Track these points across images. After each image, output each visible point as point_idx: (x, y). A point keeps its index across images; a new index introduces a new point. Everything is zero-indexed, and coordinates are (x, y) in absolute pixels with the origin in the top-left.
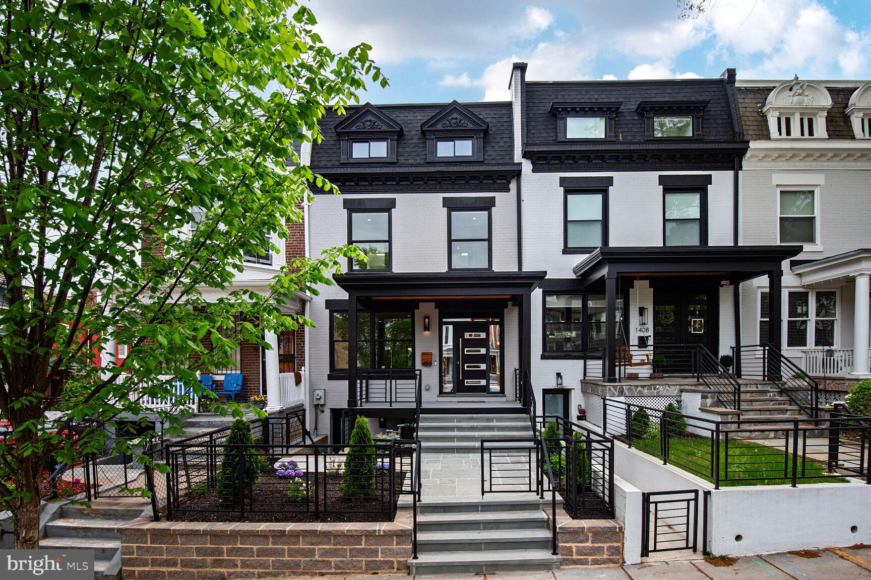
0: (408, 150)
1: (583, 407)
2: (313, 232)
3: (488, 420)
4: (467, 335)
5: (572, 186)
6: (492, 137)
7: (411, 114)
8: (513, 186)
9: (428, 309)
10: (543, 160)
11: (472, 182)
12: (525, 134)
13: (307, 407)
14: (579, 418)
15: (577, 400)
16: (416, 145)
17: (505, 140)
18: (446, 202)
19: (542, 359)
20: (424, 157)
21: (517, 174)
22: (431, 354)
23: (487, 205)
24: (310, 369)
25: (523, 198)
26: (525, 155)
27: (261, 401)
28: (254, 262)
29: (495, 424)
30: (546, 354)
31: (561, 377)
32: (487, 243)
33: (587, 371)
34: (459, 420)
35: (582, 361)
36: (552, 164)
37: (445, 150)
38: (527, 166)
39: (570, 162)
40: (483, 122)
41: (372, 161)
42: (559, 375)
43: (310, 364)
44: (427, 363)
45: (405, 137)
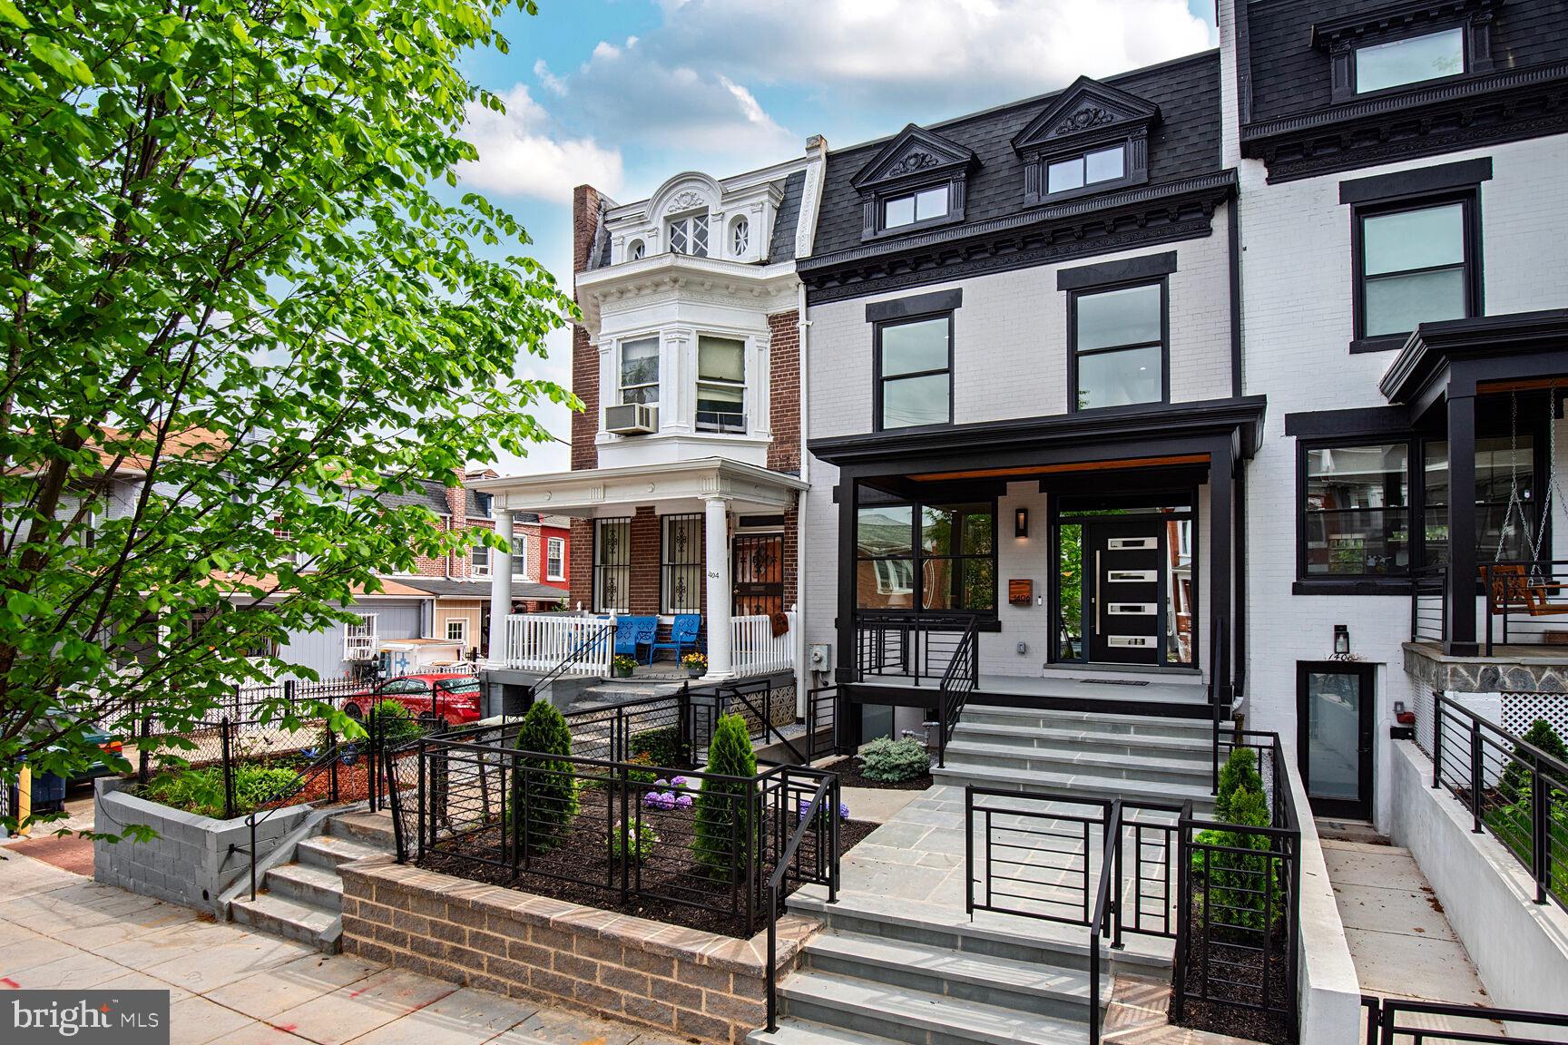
0: (987, 193)
1: (1409, 707)
2: (813, 370)
3: (1116, 728)
4: (1115, 544)
5: (1376, 196)
6: (1170, 130)
7: (1000, 126)
8: (1220, 222)
9: (1026, 495)
10: (1294, 153)
11: (1122, 229)
12: (1247, 106)
13: (799, 675)
14: (1395, 733)
15: (1392, 689)
16: (1006, 181)
17: (1202, 130)
18: (1064, 280)
19: (1295, 593)
20: (1018, 201)
21: (1229, 195)
22: (1029, 583)
23: (1159, 271)
24: (805, 608)
25: (1244, 242)
26: (1249, 150)
27: (698, 664)
28: (715, 431)
29: (1132, 737)
30: (1305, 582)
31: (1346, 636)
32: (1159, 349)
33: (1420, 623)
34: (1050, 723)
35: (1407, 600)
36: (1319, 158)
37: (1064, 178)
38: (1252, 175)
39: (1367, 144)
40: (1146, 103)
41: (918, 227)
42: (1341, 631)
43: (805, 599)
44: (1021, 599)
45: (984, 171)
